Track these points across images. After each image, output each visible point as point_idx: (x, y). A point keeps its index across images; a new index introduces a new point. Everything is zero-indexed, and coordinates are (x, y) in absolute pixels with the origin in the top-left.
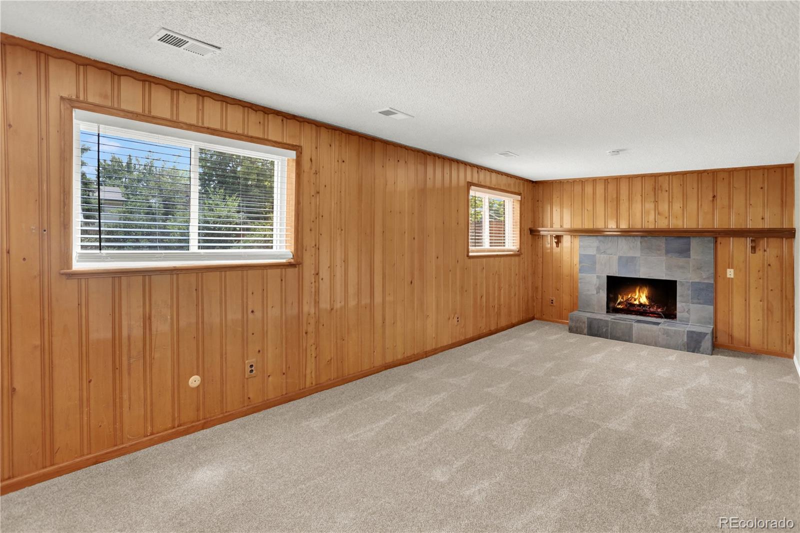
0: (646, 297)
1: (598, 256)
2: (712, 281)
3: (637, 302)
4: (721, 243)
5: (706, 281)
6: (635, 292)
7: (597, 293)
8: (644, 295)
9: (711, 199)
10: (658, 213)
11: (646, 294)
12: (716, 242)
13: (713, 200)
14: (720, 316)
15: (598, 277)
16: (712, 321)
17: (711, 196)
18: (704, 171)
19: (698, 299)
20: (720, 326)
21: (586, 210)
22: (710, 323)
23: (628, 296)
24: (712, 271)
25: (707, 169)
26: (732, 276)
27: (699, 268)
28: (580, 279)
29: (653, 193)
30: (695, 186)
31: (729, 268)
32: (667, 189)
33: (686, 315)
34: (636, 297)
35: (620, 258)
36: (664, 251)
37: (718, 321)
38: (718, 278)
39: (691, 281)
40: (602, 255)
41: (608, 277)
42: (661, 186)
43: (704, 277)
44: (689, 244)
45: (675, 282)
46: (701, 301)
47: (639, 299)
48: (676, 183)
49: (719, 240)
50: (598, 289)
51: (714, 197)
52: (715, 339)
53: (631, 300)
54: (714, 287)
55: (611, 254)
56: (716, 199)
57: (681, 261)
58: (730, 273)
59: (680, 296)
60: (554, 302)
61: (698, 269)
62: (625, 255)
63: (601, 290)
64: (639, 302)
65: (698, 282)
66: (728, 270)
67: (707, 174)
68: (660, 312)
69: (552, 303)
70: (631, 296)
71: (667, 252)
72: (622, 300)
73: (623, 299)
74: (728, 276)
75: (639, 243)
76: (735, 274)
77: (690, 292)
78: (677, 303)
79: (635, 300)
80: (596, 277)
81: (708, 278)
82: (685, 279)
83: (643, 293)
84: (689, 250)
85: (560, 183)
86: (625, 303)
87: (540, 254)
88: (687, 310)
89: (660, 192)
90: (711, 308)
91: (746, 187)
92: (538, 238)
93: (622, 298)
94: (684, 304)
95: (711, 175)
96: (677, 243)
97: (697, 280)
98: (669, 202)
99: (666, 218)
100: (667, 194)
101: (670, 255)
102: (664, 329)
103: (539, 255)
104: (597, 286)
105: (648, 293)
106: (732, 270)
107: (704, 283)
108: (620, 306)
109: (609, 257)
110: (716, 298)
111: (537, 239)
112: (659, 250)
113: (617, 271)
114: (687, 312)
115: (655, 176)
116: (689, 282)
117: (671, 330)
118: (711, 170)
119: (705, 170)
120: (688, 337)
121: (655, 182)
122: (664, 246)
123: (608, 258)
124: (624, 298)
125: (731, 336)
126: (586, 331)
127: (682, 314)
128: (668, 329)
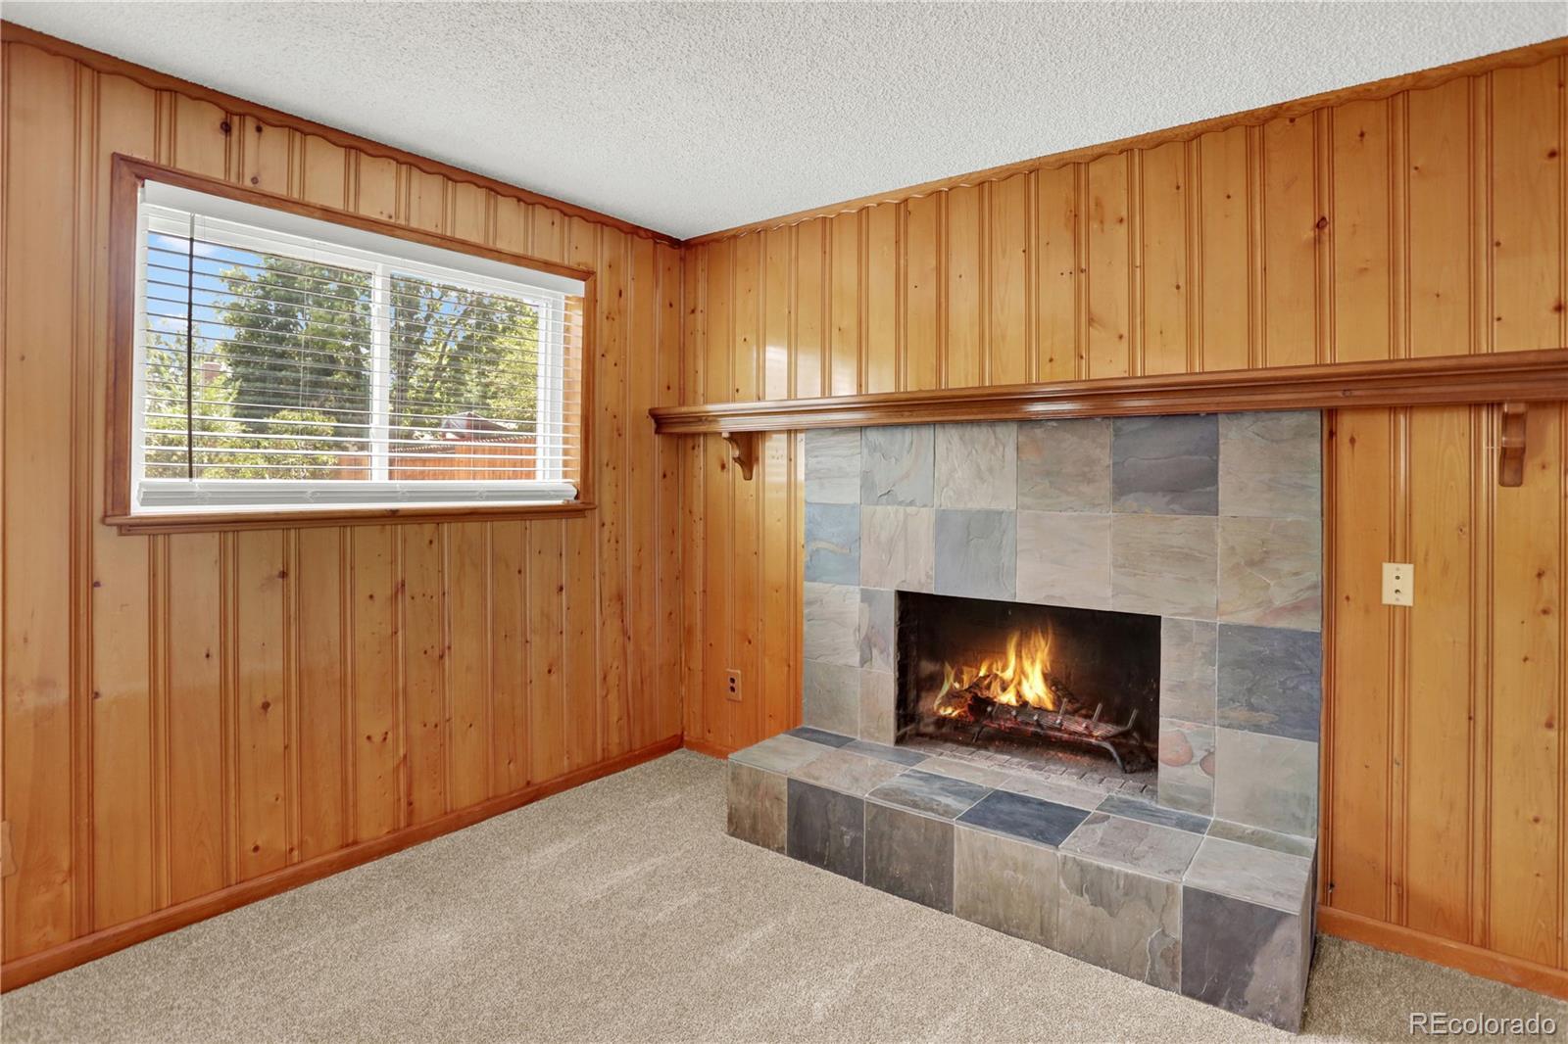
0: (1045, 676)
1: (867, 509)
2: (1311, 623)
3: (1009, 698)
4: (1352, 441)
5: (1283, 624)
6: (1004, 653)
7: (863, 662)
8: (1038, 667)
9: (1309, 234)
10: (1091, 321)
11: (1043, 662)
12: (1332, 434)
13: (1317, 241)
14: (1348, 786)
15: (867, 597)
16: (1312, 814)
17: (1309, 222)
18: (1277, 112)
19: (1252, 708)
20: (1346, 834)
21: (835, 331)
22: (1300, 825)
23: (979, 670)
24: (1314, 574)
25: (1288, 98)
26: (1407, 599)
27: (1258, 561)
28: (810, 603)
29: (1068, 237)
30: (1238, 187)
31: (1392, 559)
32: (1124, 214)
33: (1194, 775)
34: (1008, 674)
35: (942, 519)
36: (1107, 485)
37: (1339, 808)
38: (1342, 604)
39: (1219, 621)
40: (879, 508)
41: (903, 596)
42: (1098, 204)
43: (1277, 603)
44: (1213, 450)
45: (1154, 622)
46: (1264, 718)
47: (1020, 683)
48: (1158, 176)
49: (1347, 424)
50: (867, 645)
51: (1320, 224)
52: (1325, 891)
53: (988, 687)
54: (1324, 647)
55: (911, 503)
56: (1332, 235)
57: (1179, 528)
58: (1398, 584)
59: (1171, 690)
60: (738, 684)
61: (1251, 563)
62: (961, 506)
63: (875, 652)
64: (1019, 695)
65: (1249, 628)
66: (1389, 570)
67: (1288, 122)
68: (1105, 738)
69: (733, 689)
70: (990, 669)
71: (1122, 488)
72: (957, 685)
73: (961, 681)
74: (1388, 598)
75: (1011, 452)
76: (1420, 588)
77: (1213, 673)
78: (1163, 721)
79: (1004, 689)
80: (858, 597)
81: (1296, 609)
82: (1195, 612)
83: (1033, 662)
84: (1211, 476)
85: (758, 233)
86: (969, 696)
87: (698, 508)
88: (1199, 755)
89: (1095, 226)
90: (1306, 753)
91: (1472, 159)
92: (693, 448)
93: (958, 679)
94: (1188, 727)
95: (1305, 125)
96: (1159, 448)
97: (1247, 617)
98: (1131, 266)
99: (1121, 337)
100: (1123, 230)
101: (1130, 501)
102: (1083, 868)
103: (695, 509)
104: (864, 632)
105: (1053, 662)
106: (1407, 571)
107: (1279, 631)
108: (949, 710)
109: (907, 516)
110: (1330, 699)
111: (690, 451)
112: (1090, 481)
113: (932, 573)
114: (1202, 763)
115: (1076, 165)
116: (1212, 627)
117: (1111, 872)
118: (1303, 103)
119: (1280, 106)
120: (1188, 919)
121: (1077, 188)
122: (1107, 461)
123: (901, 517)
124: (965, 678)
125: (1399, 884)
126: (783, 834)
127: (1180, 771)
128: (1099, 869)
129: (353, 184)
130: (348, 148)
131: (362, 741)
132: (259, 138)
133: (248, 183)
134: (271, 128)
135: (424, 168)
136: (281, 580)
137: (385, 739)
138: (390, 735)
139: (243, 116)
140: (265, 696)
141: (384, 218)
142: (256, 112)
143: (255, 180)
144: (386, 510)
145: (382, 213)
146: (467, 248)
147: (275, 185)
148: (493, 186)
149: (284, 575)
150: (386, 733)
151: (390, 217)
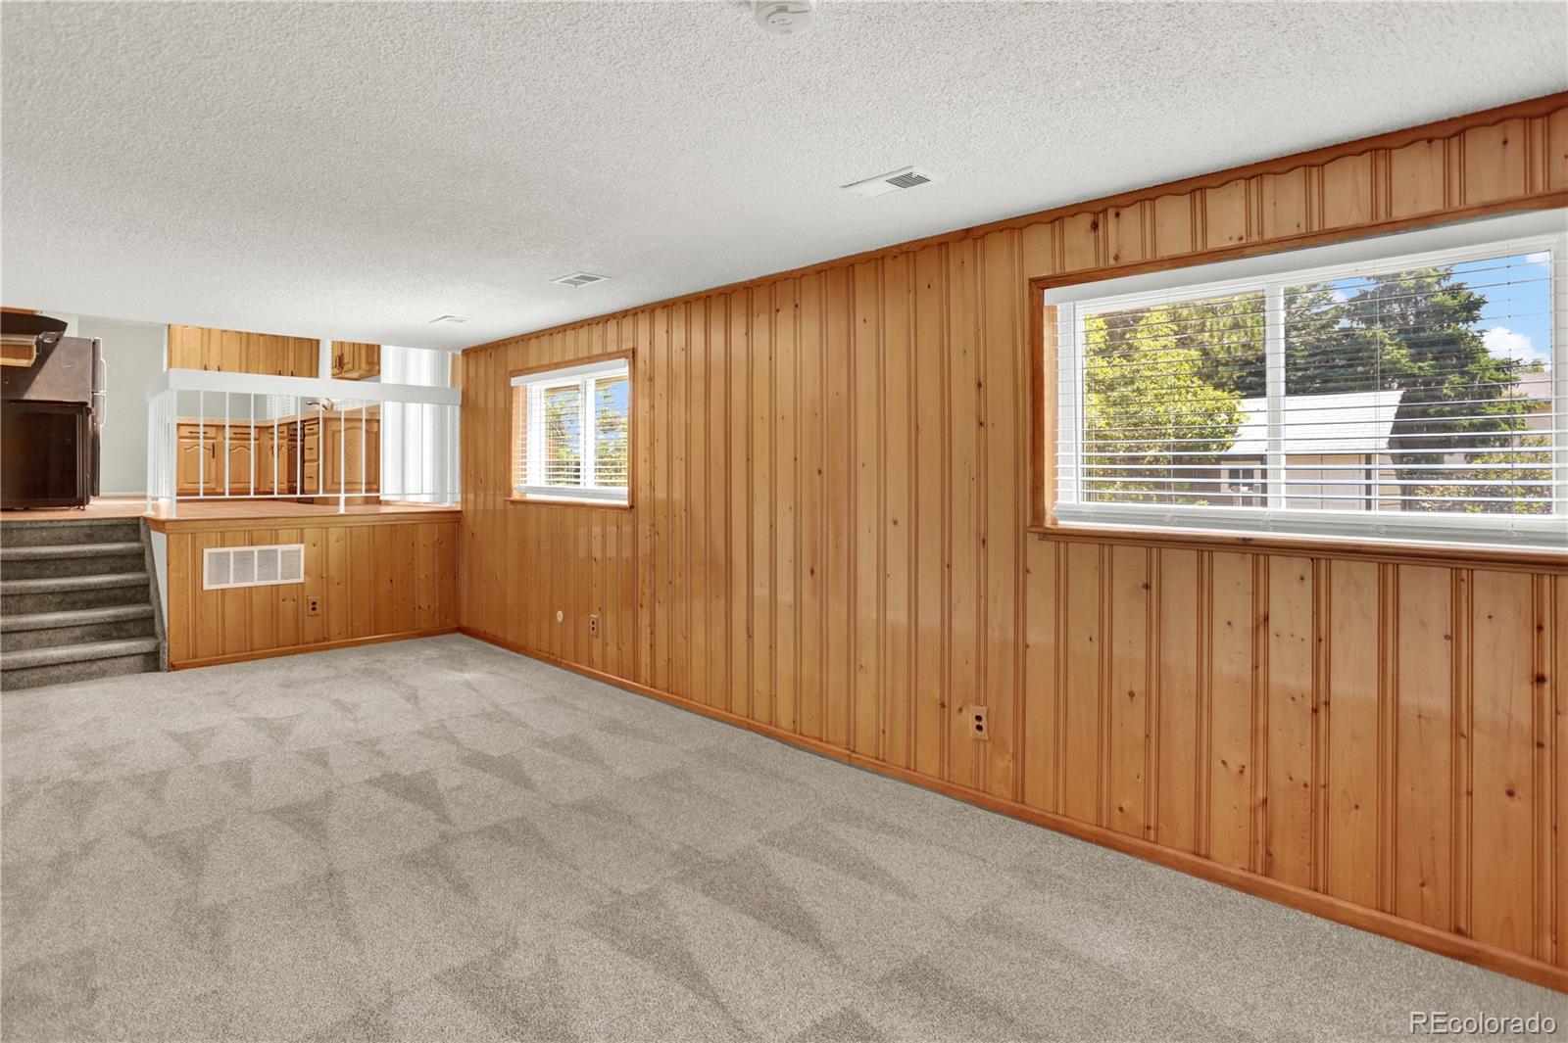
129: (1200, 222)
130: (1192, 192)
131: (1217, 763)
132: (1118, 222)
133: (1112, 262)
134: (1126, 209)
135: (1277, 170)
136: (1145, 591)
137: (1241, 772)
138: (1247, 770)
139: (1105, 211)
140: (1131, 686)
141: (1235, 243)
142: (1113, 203)
143: (1116, 258)
144: (1238, 539)
145: (1231, 238)
146: (1339, 235)
147: (1132, 255)
148: (1378, 144)
149: (1147, 587)
150: (1243, 767)
151: (1241, 239)
